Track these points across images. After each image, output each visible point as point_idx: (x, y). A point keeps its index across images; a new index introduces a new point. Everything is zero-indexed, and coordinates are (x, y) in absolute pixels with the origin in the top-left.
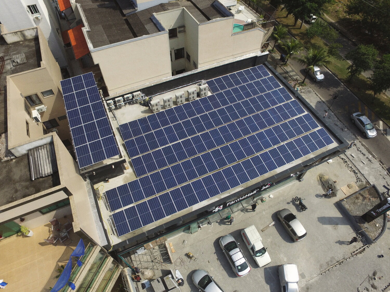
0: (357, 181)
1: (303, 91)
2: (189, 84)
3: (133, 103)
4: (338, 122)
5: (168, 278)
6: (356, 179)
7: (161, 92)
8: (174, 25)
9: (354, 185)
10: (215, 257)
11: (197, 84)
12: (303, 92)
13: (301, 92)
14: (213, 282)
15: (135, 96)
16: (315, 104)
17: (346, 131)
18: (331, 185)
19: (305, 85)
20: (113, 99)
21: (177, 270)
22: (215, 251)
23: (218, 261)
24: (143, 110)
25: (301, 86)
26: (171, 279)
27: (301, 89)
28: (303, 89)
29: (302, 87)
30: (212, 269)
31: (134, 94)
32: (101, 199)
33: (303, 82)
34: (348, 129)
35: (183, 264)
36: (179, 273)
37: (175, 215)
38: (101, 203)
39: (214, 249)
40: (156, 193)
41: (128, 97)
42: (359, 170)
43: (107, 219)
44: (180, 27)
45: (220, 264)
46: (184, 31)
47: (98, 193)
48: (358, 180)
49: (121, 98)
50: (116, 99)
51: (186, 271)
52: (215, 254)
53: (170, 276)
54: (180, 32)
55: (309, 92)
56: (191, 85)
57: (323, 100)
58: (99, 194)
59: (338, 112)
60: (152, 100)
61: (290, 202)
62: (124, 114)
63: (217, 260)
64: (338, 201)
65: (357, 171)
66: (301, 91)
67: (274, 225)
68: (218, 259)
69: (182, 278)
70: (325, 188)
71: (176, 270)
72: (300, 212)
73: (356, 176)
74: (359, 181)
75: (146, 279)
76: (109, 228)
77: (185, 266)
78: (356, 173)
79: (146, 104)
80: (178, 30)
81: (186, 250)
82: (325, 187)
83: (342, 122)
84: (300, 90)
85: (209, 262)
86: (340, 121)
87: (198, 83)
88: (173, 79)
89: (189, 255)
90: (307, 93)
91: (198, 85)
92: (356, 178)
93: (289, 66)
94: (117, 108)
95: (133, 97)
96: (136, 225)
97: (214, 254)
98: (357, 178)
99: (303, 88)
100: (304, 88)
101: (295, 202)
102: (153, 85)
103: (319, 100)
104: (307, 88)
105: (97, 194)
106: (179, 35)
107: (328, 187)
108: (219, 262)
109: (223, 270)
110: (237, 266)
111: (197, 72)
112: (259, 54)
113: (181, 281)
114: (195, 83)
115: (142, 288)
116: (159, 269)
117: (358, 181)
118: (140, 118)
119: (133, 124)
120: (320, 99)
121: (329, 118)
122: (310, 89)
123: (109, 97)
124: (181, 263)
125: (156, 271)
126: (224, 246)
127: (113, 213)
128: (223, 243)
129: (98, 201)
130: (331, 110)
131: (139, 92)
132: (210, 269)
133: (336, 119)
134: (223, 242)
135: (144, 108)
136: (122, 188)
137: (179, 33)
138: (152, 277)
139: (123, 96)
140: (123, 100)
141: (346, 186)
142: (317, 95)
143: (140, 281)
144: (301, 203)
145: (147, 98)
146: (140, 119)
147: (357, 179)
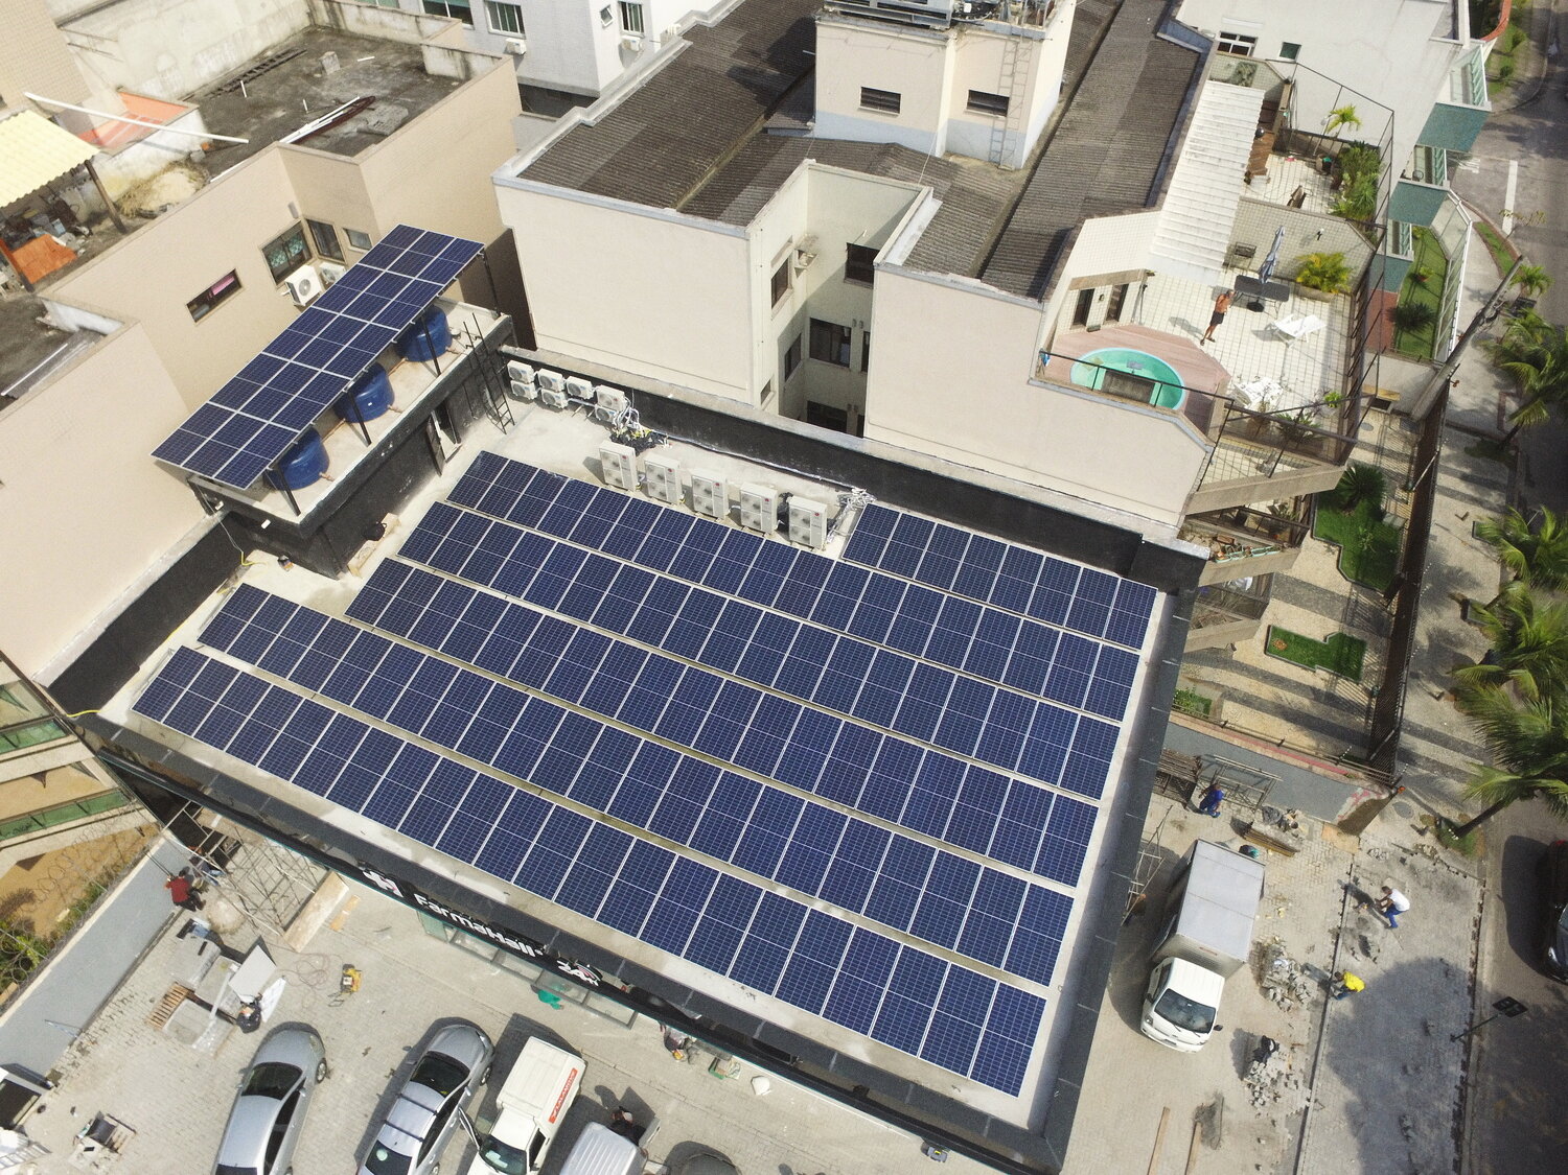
1: (1421, 862)
3: (591, 416)
4: (1435, 1124)
7: (702, 439)
10: (396, 1058)
12: (1412, 868)
13: (1403, 861)
15: (603, 398)
19: (1464, 851)
21: (284, 982)
23: (388, 1077)
25: (1439, 838)
27: (1419, 849)
28: (1431, 858)
29: (1438, 847)
31: (601, 389)
33: (1462, 830)
35: (315, 982)
36: (280, 993)
39: (420, 1037)
41: (580, 388)
45: (381, 1093)
47: (239, 574)
49: (560, 377)
50: (543, 373)
51: (298, 1007)
55: (1452, 892)
56: (816, 480)
57: (1486, 976)
59: (1501, 1094)
60: (657, 445)
63: (389, 1071)
68: (393, 1072)
71: (283, 977)
75: (209, 920)
76: (149, 671)
77: (311, 994)
81: (363, 959)
85: (365, 1054)
86: (1457, 1135)
90: (1428, 886)
94: (541, 402)
95: (596, 396)
96: (187, 719)
97: (404, 1049)
100: (1441, 855)
103: (1461, 959)
104: (1455, 866)
109: (366, 1116)
110: (380, 1146)
112: (1160, 533)
115: (178, 931)
116: (259, 932)
118: (549, 471)
120: (1474, 964)
121: (1405, 1069)
122: (1472, 887)
124: (315, 975)
125: (247, 927)
127: (195, 645)
129: (214, 594)
130: (1467, 1049)
131: (620, 394)
132: (346, 1075)
133: (1446, 1107)
138: (224, 932)
140: (563, 387)
142: (1477, 936)
143: (194, 910)
145: (642, 430)
146: (545, 473)
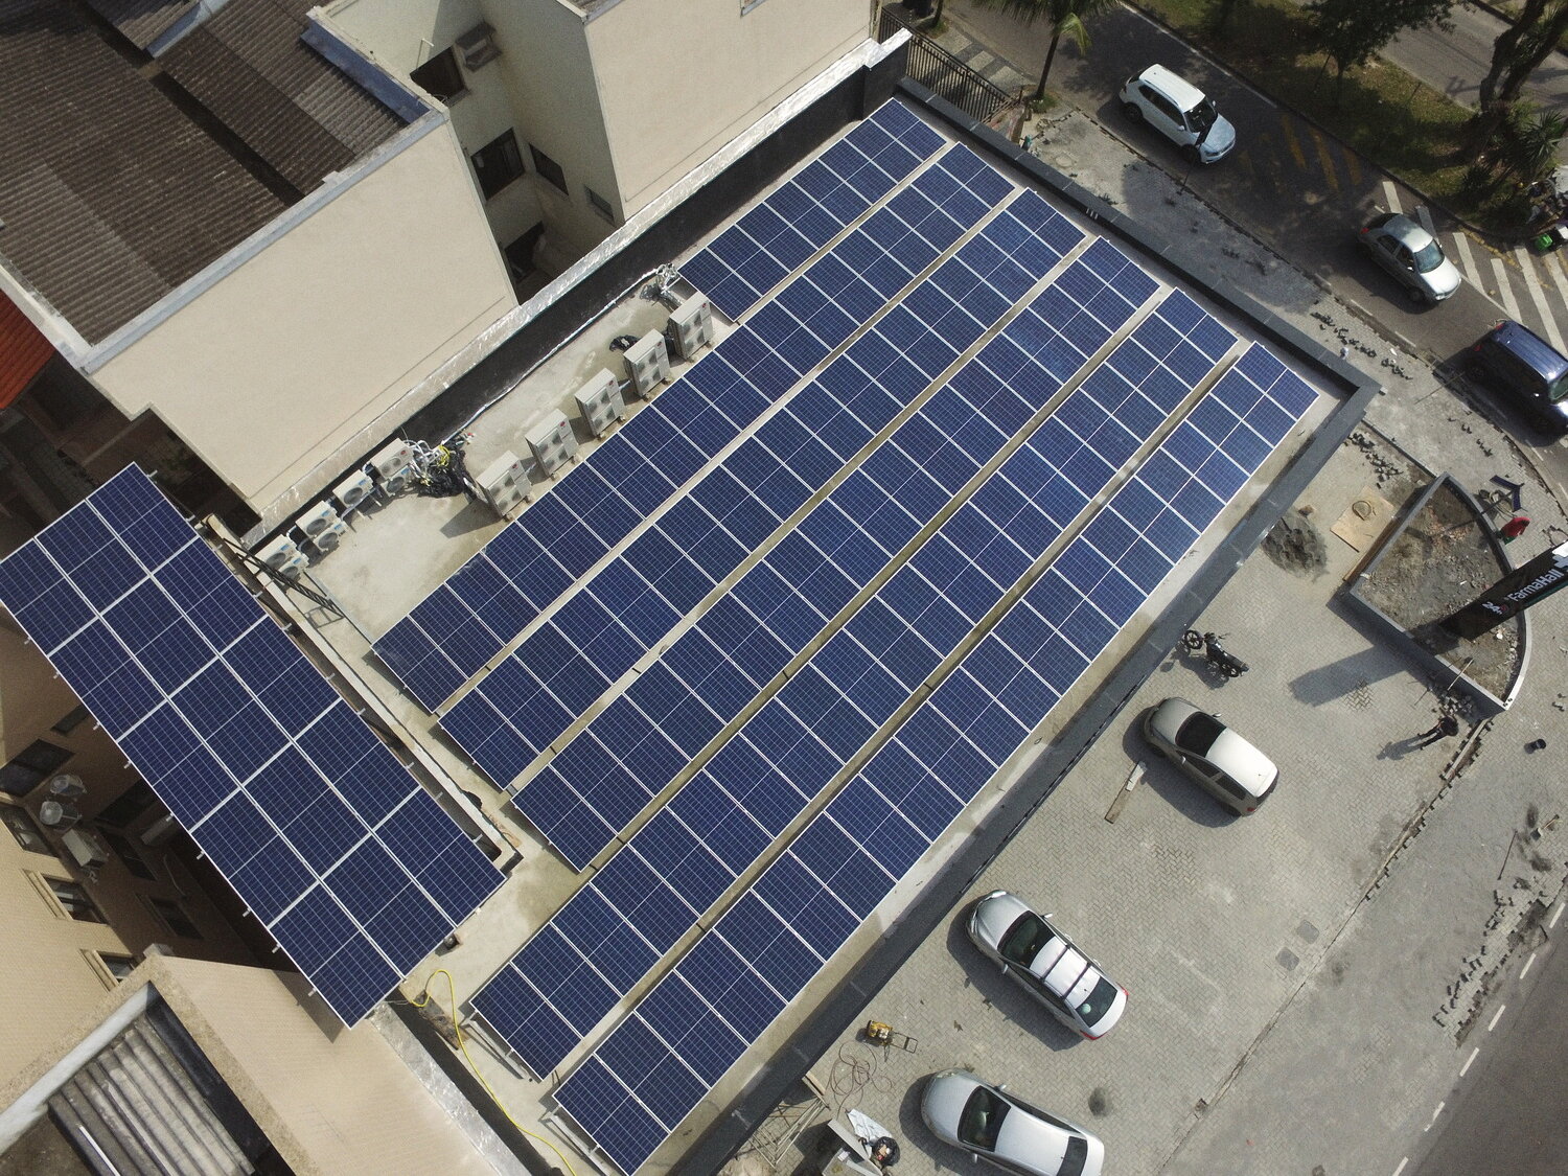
0: (1381, 479)
1: (1050, 134)
2: (606, 307)
3: (386, 501)
5: (839, 1167)
6: (1374, 468)
7: (492, 393)
8: (436, 37)
9: (1373, 500)
10: (973, 996)
11: (637, 294)
12: (1054, 141)
13: (1046, 142)
14: (1014, 1110)
15: (386, 469)
16: (1119, 183)
17: (1275, 270)
18: (1299, 532)
19: (1052, 103)
20: (287, 525)
21: (853, 1112)
22: (964, 973)
23: (990, 1007)
24: (447, 520)
26: (851, 1164)
27: (1039, 128)
28: (1049, 127)
30: (980, 1047)
31: (378, 461)
32: (465, 1039)
33: (1039, 94)
34: (1277, 256)
35: (864, 1076)
36: (865, 1117)
37: (820, 978)
38: (475, 1055)
39: (959, 968)
40: (697, 913)
41: (356, 491)
42: (1371, 428)
43: (540, 1120)
44: (466, 40)
45: (1004, 1016)
46: (496, 53)
47: (435, 1016)
48: (1382, 472)
49: (323, 507)
50: (303, 523)
51: (886, 1098)
52: (971, 985)
53: (843, 1155)
54: (475, 62)
55: (1078, 130)
58: (441, 1019)
60: (463, 448)
61: (1172, 661)
62: (363, 572)
63: (984, 1005)
64: (1339, 588)
65: (1367, 437)
66: (1043, 139)
67: (1143, 780)
68: (986, 1001)
69: (884, 1138)
70: (1278, 552)
71: (847, 1112)
72: (1221, 684)
73: (1371, 455)
74: (1388, 474)
76: (566, 1153)
77: (876, 1082)
78: (1366, 446)
79: (449, 480)
80: (460, 56)
82: (1279, 548)
83: (1248, 235)
84: (1037, 137)
85: (960, 1028)
87: (644, 288)
88: (528, 319)
89: (877, 1035)
91: (643, 296)
92: (1373, 464)
93: (952, 30)
94: (316, 556)
95: (375, 474)
96: (676, 1096)
97: (967, 986)
98: (1377, 465)
99: (1045, 121)
100: (1050, 118)
101: (1190, 651)
102: (447, 387)
104: (1061, 116)
105: (438, 1024)
106: (469, 78)
107: (1289, 542)
108: (997, 1011)
109: (1022, 1034)
110: (1079, 1009)
111: (625, 243)
112: (872, 53)
113: (888, 1151)
114: (631, 294)
116: (786, 1139)
117: (1384, 476)
118: (456, 572)
119: (435, 610)
120: (1132, 151)
121: (1194, 231)
122: (1077, 117)
123: (263, 524)
124: (857, 1074)
126: (996, 948)
127: (547, 1083)
128: (991, 936)
129: (458, 1054)
130: (1188, 191)
131: (398, 445)
132: (974, 1051)
133: (1222, 227)
134: (987, 931)
135: (446, 507)
136: (539, 954)
137: (473, 69)
139: (326, 493)
140: (334, 511)
141: (1348, 514)
142: (1113, 137)
144: (1215, 654)
145: (440, 451)
146: (456, 578)
147: (1377, 471)
